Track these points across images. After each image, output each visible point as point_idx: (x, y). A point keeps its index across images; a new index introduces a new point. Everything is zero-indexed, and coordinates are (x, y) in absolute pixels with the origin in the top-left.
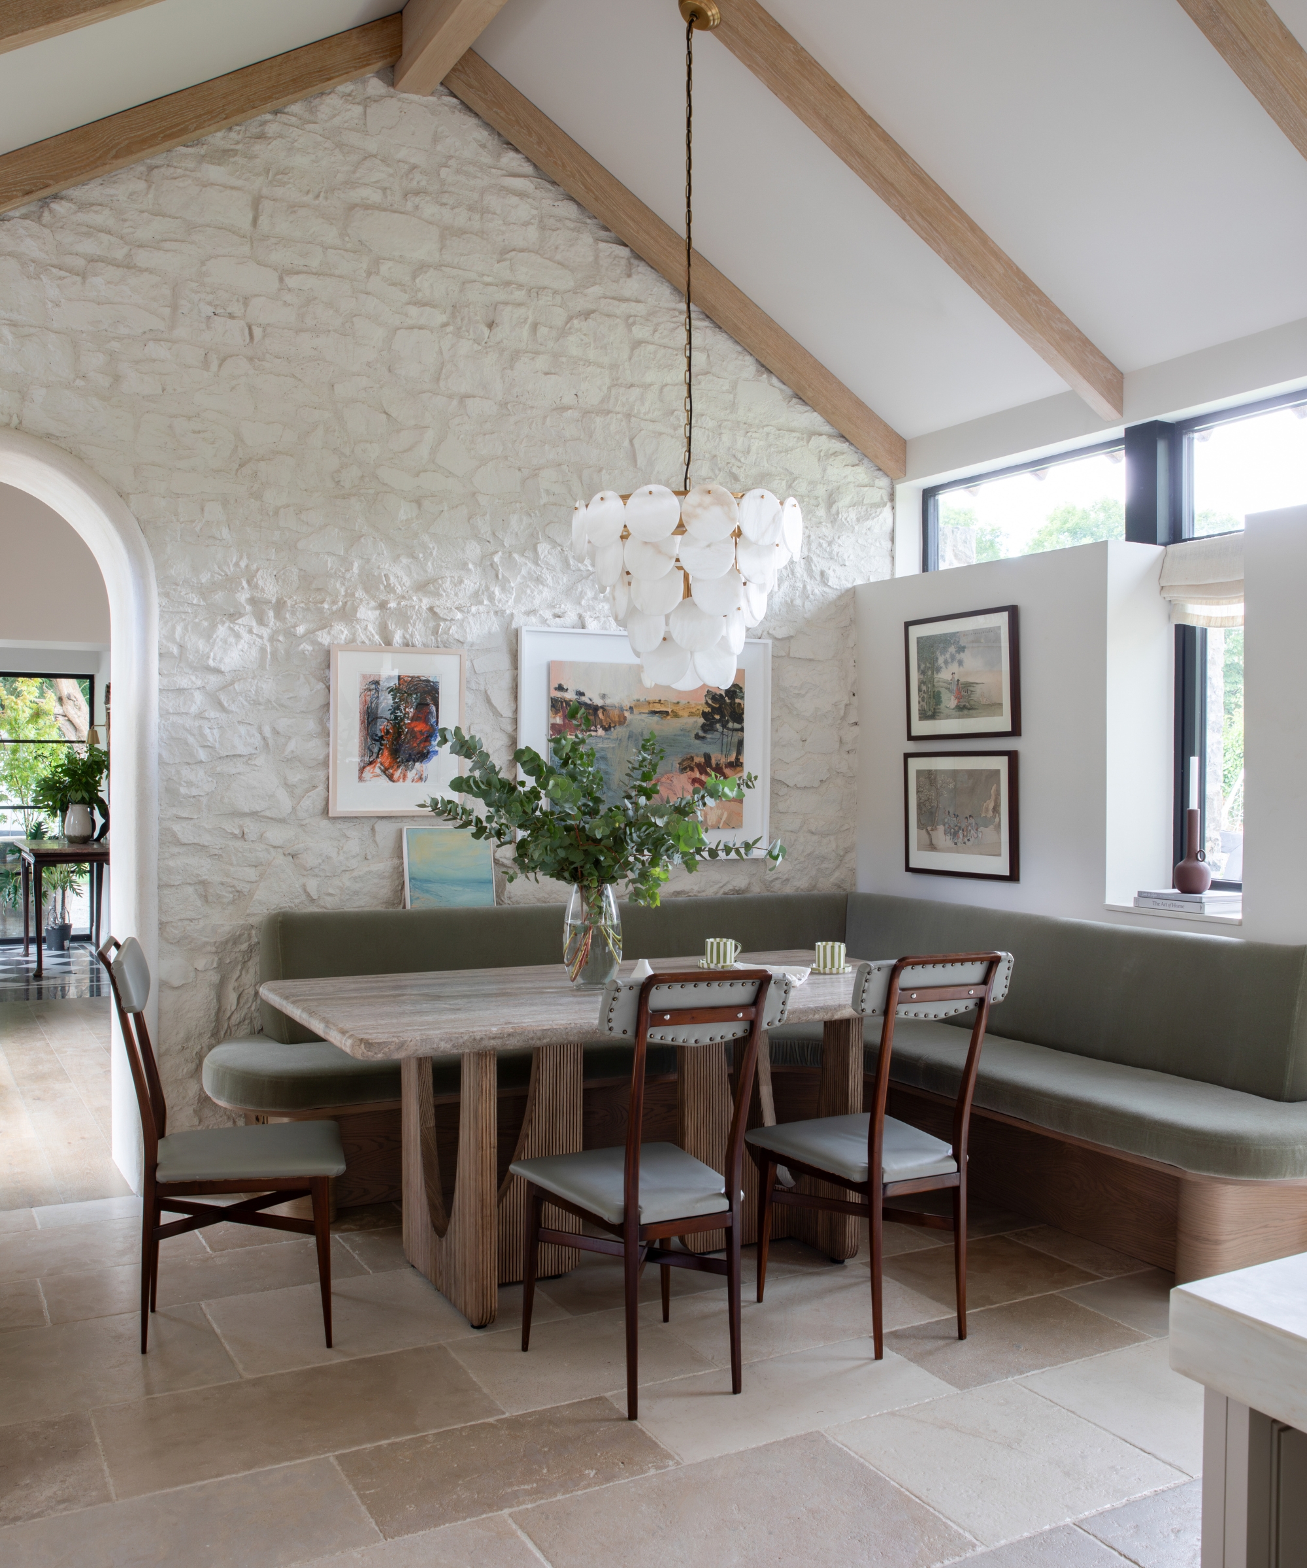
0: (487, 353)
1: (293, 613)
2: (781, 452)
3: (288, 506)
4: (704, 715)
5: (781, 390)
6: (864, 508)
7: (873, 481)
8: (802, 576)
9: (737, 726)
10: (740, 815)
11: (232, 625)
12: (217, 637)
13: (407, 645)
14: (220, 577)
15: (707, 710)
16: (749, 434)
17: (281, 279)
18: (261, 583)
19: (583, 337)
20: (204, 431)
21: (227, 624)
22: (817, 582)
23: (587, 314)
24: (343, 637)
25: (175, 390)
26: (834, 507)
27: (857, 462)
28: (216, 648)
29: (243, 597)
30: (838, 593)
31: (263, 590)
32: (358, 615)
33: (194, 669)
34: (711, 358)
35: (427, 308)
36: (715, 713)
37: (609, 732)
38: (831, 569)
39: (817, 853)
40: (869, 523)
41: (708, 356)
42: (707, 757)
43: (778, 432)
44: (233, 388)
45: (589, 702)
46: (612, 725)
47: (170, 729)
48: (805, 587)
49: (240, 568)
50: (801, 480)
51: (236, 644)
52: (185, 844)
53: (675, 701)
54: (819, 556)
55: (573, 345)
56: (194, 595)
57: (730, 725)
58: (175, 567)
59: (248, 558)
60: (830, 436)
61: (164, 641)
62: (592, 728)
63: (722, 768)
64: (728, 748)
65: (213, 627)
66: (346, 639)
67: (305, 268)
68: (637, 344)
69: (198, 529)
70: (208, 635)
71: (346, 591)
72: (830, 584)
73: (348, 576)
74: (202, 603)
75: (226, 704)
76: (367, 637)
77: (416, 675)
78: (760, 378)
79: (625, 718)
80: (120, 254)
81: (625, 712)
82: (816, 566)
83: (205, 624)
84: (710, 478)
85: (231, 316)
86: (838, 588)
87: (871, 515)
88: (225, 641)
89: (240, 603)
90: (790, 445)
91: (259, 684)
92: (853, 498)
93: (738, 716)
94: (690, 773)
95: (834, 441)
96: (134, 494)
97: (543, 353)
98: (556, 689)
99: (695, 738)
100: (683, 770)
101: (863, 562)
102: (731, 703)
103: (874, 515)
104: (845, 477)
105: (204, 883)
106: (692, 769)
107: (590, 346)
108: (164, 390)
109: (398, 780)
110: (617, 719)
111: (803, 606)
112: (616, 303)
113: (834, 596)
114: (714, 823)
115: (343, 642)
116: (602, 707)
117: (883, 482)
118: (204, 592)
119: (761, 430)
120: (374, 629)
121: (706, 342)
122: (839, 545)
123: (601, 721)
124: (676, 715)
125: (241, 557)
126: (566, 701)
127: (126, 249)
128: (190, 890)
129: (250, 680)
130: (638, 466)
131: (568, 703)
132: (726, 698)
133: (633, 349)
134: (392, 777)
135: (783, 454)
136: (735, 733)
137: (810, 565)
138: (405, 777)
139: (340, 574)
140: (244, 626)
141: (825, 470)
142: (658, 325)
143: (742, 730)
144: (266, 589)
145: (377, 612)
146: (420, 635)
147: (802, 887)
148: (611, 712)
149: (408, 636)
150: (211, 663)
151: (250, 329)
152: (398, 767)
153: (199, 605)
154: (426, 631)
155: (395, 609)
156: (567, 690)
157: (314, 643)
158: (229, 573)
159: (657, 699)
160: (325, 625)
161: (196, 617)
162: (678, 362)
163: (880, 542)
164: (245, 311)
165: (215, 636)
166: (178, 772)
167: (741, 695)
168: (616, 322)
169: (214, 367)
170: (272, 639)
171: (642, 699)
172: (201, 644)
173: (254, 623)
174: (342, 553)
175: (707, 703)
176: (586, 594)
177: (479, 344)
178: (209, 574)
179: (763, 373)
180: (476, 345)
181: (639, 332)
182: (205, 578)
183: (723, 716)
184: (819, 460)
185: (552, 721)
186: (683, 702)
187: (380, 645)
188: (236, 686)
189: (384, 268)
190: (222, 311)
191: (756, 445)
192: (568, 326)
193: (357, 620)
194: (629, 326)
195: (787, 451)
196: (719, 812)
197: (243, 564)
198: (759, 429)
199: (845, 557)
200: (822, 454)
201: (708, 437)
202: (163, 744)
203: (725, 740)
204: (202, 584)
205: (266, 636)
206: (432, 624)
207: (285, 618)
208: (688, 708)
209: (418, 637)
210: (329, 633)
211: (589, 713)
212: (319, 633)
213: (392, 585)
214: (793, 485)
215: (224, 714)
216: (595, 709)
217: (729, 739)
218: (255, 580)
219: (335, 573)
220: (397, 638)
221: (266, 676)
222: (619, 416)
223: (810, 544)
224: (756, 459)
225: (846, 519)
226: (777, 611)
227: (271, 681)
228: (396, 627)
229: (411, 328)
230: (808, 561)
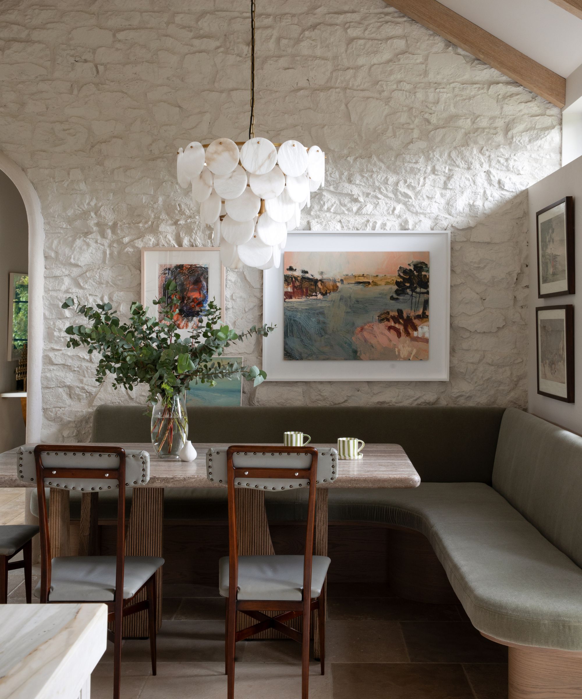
0: (245, 61)
1: (122, 230)
2: (465, 100)
3: (120, 167)
4: (397, 283)
5: (464, 56)
6: (536, 132)
7: (545, 111)
8: (483, 185)
9: (423, 290)
10: (427, 351)
11: (85, 239)
12: (76, 246)
13: (193, 246)
14: (79, 212)
15: (400, 280)
16: (438, 90)
17: (114, 36)
18: (103, 214)
19: (311, 42)
20: (69, 129)
21: (82, 239)
22: (496, 188)
23: (314, 27)
24: (151, 243)
25: (54, 107)
26: (510, 134)
27: (531, 99)
28: (75, 252)
29: (92, 223)
30: (514, 194)
31: (105, 218)
32: (160, 229)
33: (64, 265)
34: (409, 42)
35: (205, 39)
36: (405, 282)
37: (325, 296)
38: (508, 178)
39: (494, 378)
40: (539, 142)
41: (407, 40)
42: (400, 312)
43: (462, 86)
44: (86, 103)
45: (311, 277)
46: (328, 291)
47: (49, 299)
48: (485, 192)
49: (91, 205)
50: (482, 117)
51: (87, 250)
52: (57, 364)
53: (375, 275)
54: (498, 169)
55: (304, 48)
56: (64, 223)
57: (418, 290)
58: (53, 207)
59: (97, 200)
60: (508, 83)
61: (47, 250)
62: (314, 294)
63: (411, 319)
64: (416, 306)
65: (74, 240)
66: (153, 244)
67: (130, 26)
68: (351, 40)
69: (66, 185)
70: (71, 245)
71: (155, 215)
72: (506, 188)
73: (155, 206)
74: (69, 227)
75: (82, 285)
76: (166, 242)
77: (194, 264)
78: (448, 50)
79: (337, 287)
80: (23, 35)
81: (337, 283)
82: (494, 176)
83: (70, 239)
84: (408, 123)
85: (86, 61)
86: (514, 190)
87: (540, 136)
88: (81, 248)
89: (90, 226)
90: (472, 93)
91: (101, 272)
92: (527, 125)
93: (425, 283)
94: (386, 322)
95: (509, 87)
96: (31, 168)
97: (284, 56)
98: (288, 270)
99: (391, 299)
100: (381, 320)
101: (537, 170)
102: (418, 275)
103: (542, 136)
104: (520, 111)
105: (70, 387)
106: (388, 320)
107: (317, 47)
108: (47, 108)
109: (183, 328)
110: (331, 288)
111: (483, 206)
112: (336, 16)
113: (510, 197)
114: (406, 356)
115: (151, 246)
116: (320, 280)
117: (554, 111)
118: (70, 221)
119: (448, 86)
120: (172, 237)
121: (405, 31)
122: (515, 160)
123: (320, 289)
124: (375, 284)
125: (92, 200)
126: (294, 277)
127: (26, 32)
128: (61, 390)
129: (95, 270)
130: (352, 122)
131: (296, 278)
132: (415, 272)
133: (348, 45)
134: (179, 326)
135: (467, 101)
136: (422, 295)
137: (489, 176)
138: (187, 326)
139: (151, 205)
140: (93, 239)
141: (502, 108)
142: (368, 25)
143: (428, 293)
144: (107, 217)
145: (174, 227)
146: (200, 239)
147: (482, 402)
148: (327, 283)
149: (192, 241)
150: (72, 261)
151: (97, 68)
152: (183, 320)
153: (67, 228)
154: (204, 237)
155: (185, 224)
156: (296, 270)
157: (134, 247)
158: (84, 209)
159: (361, 274)
160: (141, 236)
161: (66, 235)
162: (382, 48)
163: (550, 155)
164: (94, 57)
165: (74, 246)
166: (54, 324)
167: (426, 269)
168: (335, 29)
169: (75, 92)
170: (110, 246)
171: (350, 274)
172: (67, 251)
173: (99, 237)
174: (152, 193)
175: (399, 275)
176: (313, 208)
177: (240, 57)
178: (73, 211)
179: (449, 46)
180: (238, 57)
181: (352, 33)
182: (70, 212)
183: (412, 284)
184: (497, 102)
185: (286, 290)
186: (381, 275)
187: (174, 246)
188: (87, 274)
189: (178, 19)
190: (79, 59)
191: (444, 97)
192: (302, 36)
193: (160, 232)
194: (346, 30)
195: (470, 99)
196: (410, 349)
197: (93, 204)
198: (446, 85)
199: (520, 168)
200: (500, 97)
201: (406, 96)
202: (46, 308)
203: (414, 300)
204: (69, 216)
205: (106, 244)
206: (208, 232)
207: (118, 233)
208: (385, 279)
209: (199, 240)
210: (142, 241)
211: (311, 284)
212: (136, 241)
213: (183, 210)
214: (476, 121)
215: (82, 290)
216: (316, 281)
217: (417, 299)
218: (99, 212)
219: (147, 205)
220: (186, 242)
221: (105, 268)
222: (337, 90)
223: (491, 162)
224: (444, 107)
225: (519, 141)
226: (462, 210)
227: (108, 270)
228: (185, 235)
229: (194, 53)
230: (487, 173)
